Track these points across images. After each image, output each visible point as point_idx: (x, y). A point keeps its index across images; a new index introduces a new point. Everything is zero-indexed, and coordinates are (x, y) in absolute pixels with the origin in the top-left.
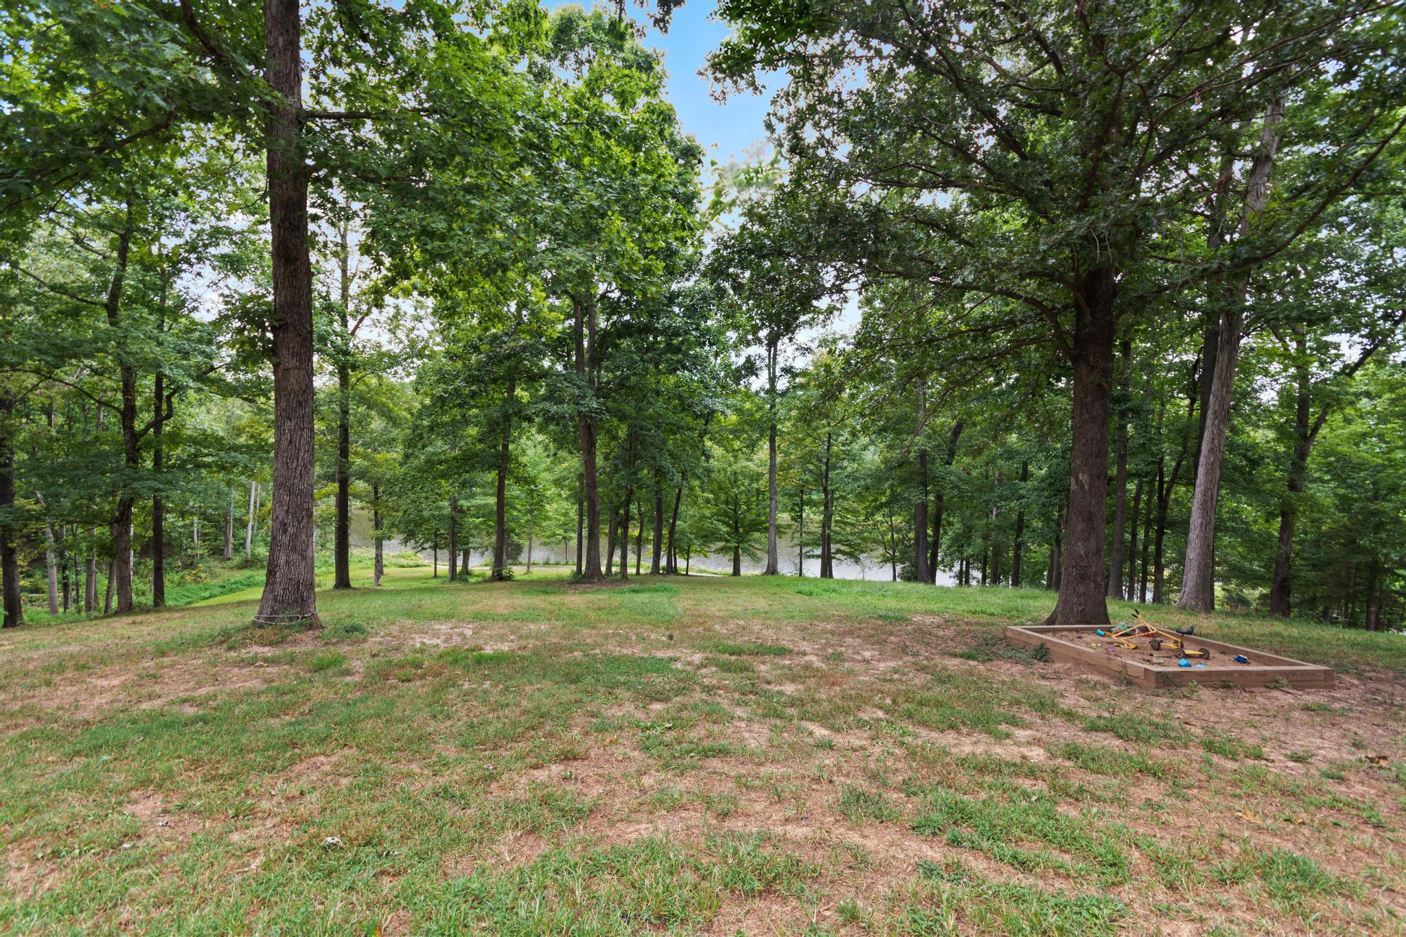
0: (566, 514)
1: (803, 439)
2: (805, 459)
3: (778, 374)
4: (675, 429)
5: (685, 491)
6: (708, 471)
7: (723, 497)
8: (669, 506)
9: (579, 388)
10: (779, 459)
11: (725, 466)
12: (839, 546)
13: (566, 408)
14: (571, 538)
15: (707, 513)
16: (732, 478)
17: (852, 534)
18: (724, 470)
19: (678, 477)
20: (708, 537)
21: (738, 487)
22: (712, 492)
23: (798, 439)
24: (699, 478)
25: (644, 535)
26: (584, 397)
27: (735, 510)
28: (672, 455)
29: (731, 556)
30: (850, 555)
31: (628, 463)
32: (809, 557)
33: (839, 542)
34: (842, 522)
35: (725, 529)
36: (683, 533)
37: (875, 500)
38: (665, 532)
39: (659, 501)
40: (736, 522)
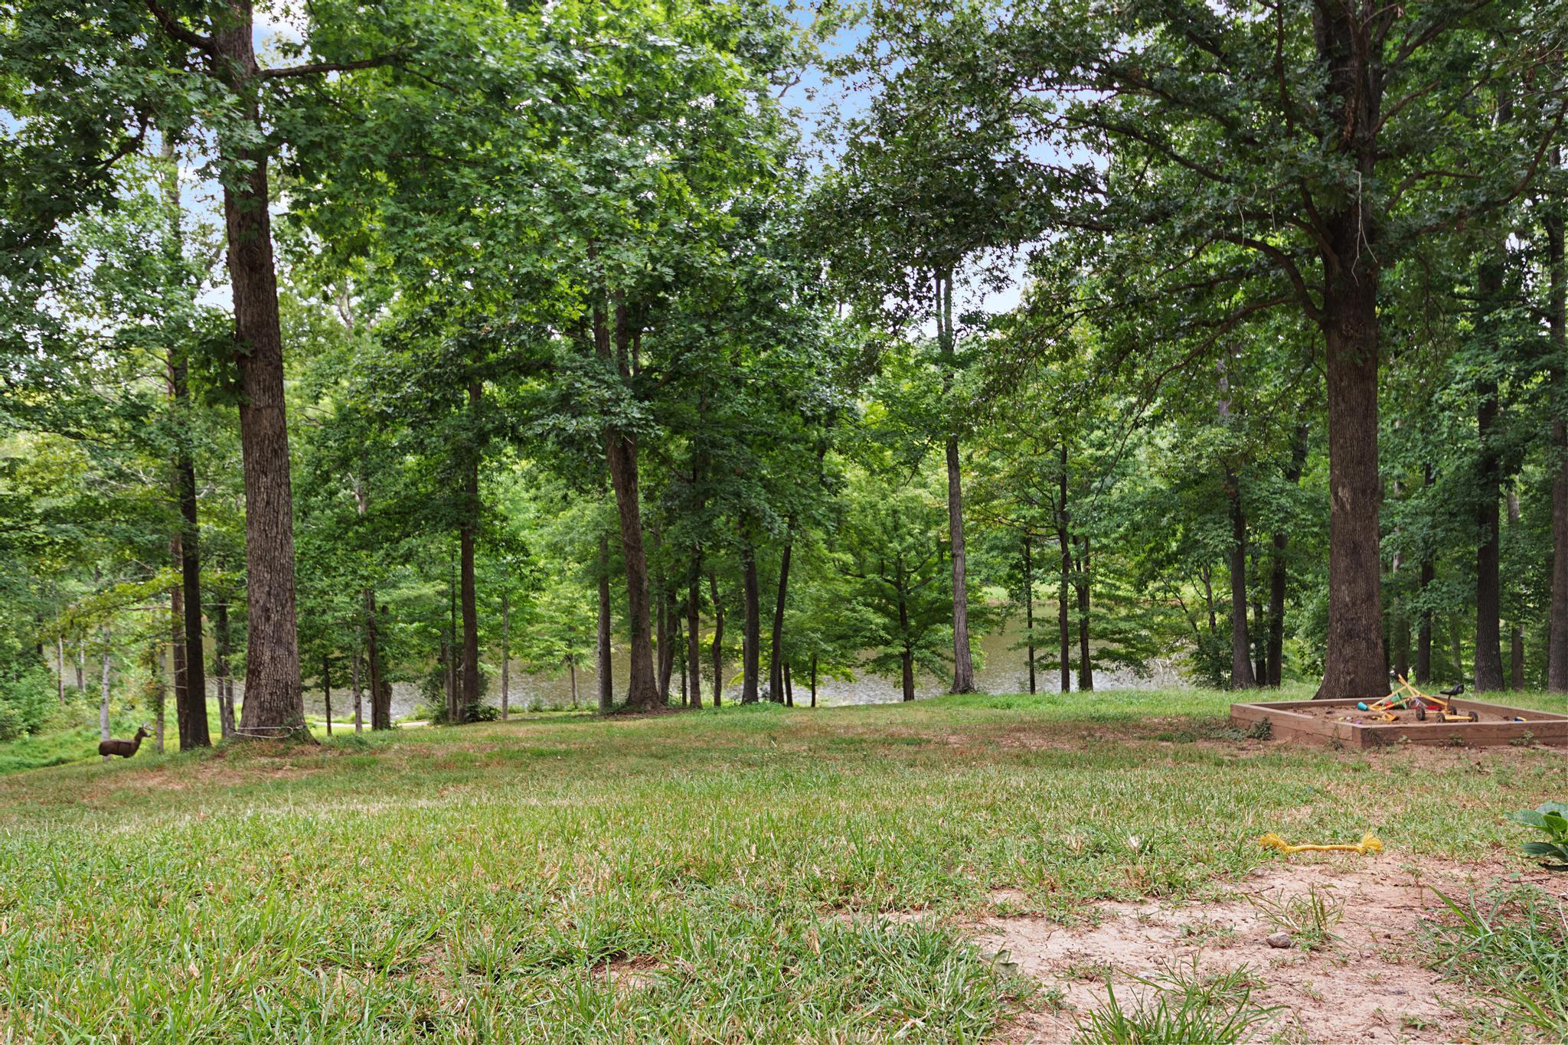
0: (569, 611)
1: (1014, 442)
2: (1021, 477)
3: (956, 325)
4: (770, 442)
5: (798, 551)
6: (839, 511)
7: (872, 559)
8: (769, 580)
9: (609, 387)
10: (967, 480)
11: (874, 498)
12: (1102, 644)
13: (591, 423)
14: (581, 656)
15: (844, 589)
16: (889, 522)
17: (1127, 618)
18: (873, 506)
19: (781, 525)
20: (848, 637)
21: (902, 539)
22: (850, 549)
23: (1005, 442)
24: (818, 524)
25: (725, 641)
26: (617, 401)
27: (898, 584)
28: (768, 485)
29: (897, 676)
30: (1130, 660)
31: (694, 505)
32: (1046, 667)
33: (1102, 635)
34: (1111, 597)
35: (879, 620)
36: (800, 630)
37: (1158, 548)
38: (766, 634)
39: (751, 571)
40: (902, 608)
